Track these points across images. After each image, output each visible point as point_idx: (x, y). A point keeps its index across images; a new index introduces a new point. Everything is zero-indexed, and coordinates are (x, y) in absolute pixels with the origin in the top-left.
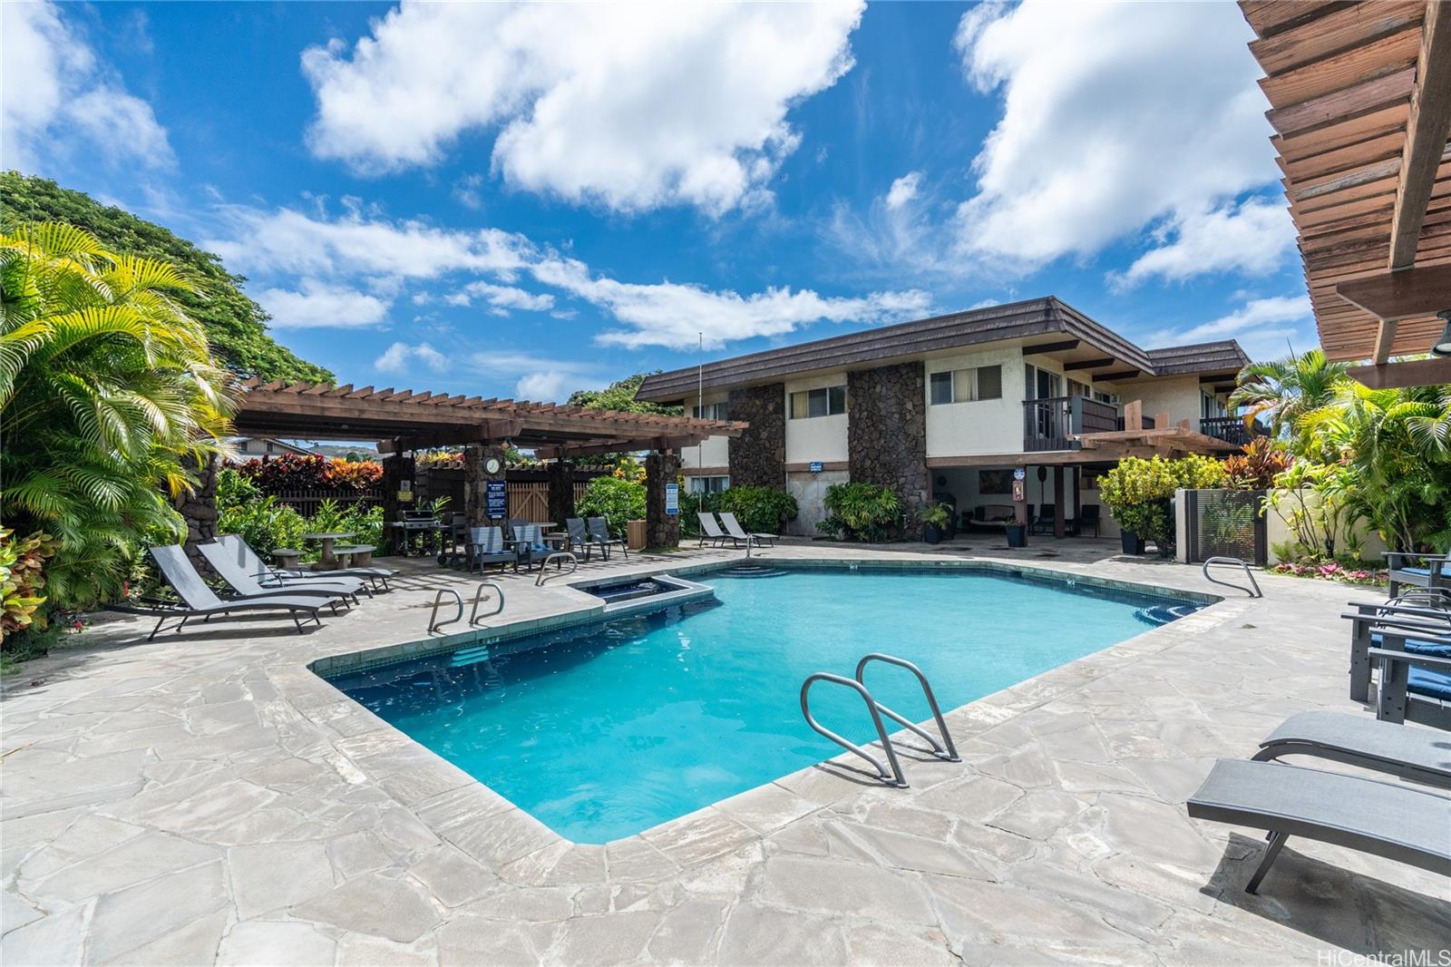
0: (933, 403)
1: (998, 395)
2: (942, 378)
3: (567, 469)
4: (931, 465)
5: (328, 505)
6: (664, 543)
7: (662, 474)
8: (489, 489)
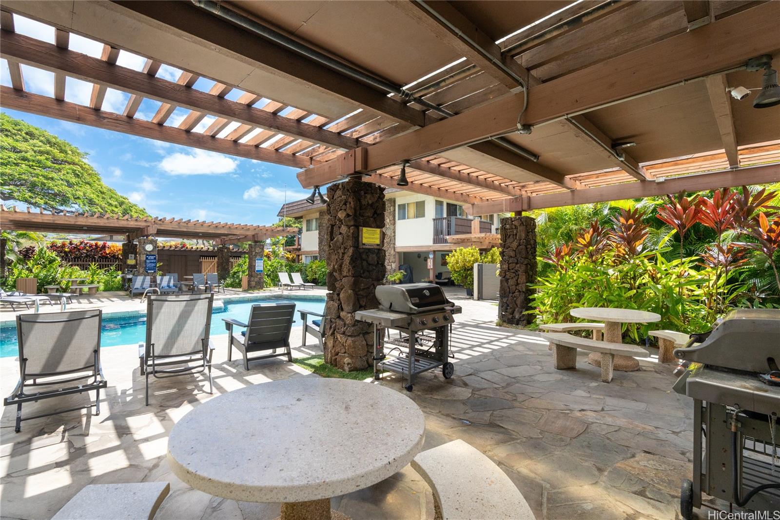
0: (399, 219)
1: (423, 216)
2: (403, 207)
3: (226, 250)
4: (398, 250)
5: (93, 266)
6: (254, 287)
7: (254, 253)
8: (147, 258)
